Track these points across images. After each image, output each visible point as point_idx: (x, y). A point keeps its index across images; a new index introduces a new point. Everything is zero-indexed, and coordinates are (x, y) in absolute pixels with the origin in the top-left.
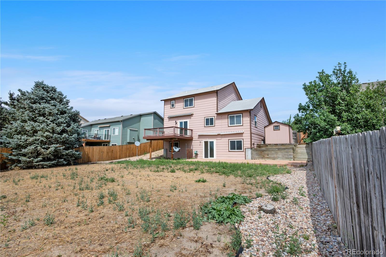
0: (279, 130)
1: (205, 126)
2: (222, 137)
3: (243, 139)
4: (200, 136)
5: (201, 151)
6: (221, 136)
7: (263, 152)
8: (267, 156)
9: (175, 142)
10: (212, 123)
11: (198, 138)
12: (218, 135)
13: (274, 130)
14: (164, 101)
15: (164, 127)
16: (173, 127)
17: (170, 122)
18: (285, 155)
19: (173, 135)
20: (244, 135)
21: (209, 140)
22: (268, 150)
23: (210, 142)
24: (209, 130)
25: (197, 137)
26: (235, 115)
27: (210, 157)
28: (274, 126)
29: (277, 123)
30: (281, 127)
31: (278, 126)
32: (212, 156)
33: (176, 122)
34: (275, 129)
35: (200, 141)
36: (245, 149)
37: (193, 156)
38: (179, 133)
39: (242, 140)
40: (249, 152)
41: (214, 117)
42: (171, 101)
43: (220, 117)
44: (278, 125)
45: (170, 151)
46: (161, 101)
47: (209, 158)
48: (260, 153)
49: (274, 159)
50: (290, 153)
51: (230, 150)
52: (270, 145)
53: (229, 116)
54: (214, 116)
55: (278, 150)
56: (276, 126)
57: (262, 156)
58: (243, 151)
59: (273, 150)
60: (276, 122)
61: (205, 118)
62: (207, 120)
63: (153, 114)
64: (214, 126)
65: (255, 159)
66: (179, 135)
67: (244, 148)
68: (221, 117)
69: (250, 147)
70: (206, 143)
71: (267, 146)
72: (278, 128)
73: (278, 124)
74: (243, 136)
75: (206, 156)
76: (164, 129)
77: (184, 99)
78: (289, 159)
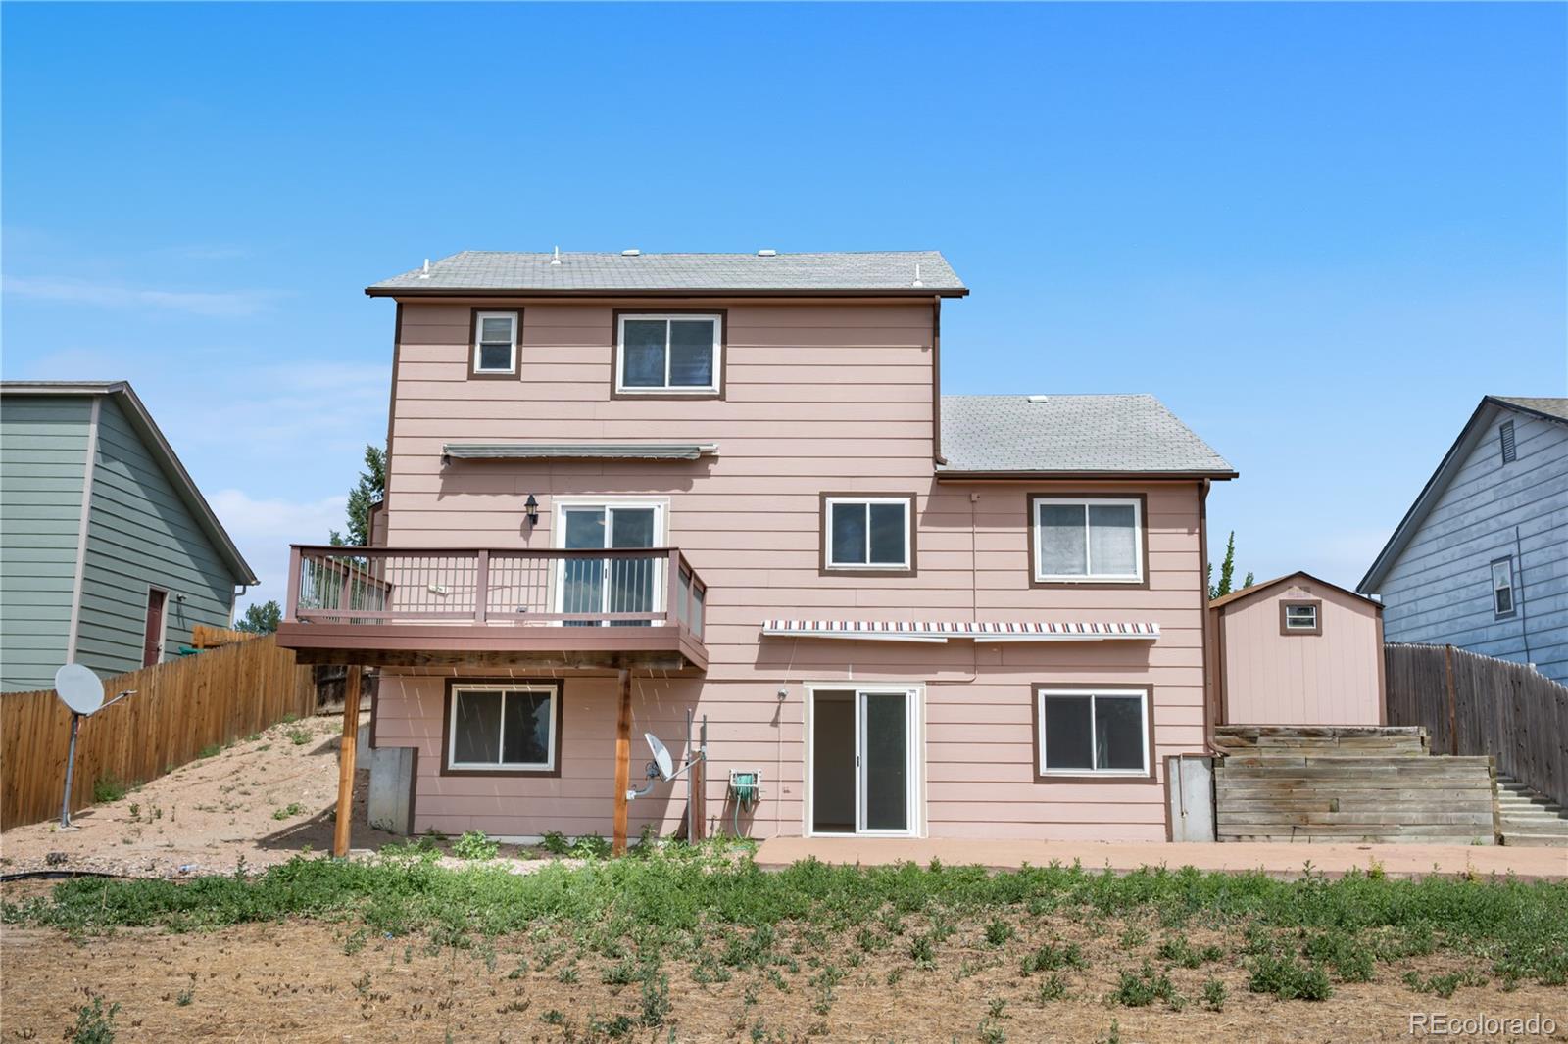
0: (1318, 633)
1: (829, 563)
2: (975, 668)
3: (1150, 688)
4: (778, 649)
5: (787, 772)
6: (967, 657)
7: (1298, 783)
8: (1328, 816)
9: (515, 688)
10: (889, 547)
11: (759, 665)
12: (956, 644)
13: (1284, 632)
14: (391, 303)
15: (390, 545)
16: (473, 552)
17: (450, 501)
18: (1444, 810)
19: (469, 623)
20: (1154, 656)
21: (864, 685)
22: (1335, 773)
23: (874, 700)
24: (863, 597)
25: (753, 653)
26: (1087, 502)
27: (871, 826)
28: (1283, 604)
29: (1306, 584)
30: (1332, 612)
31: (1305, 608)
32: (889, 811)
33: (531, 503)
34: (1295, 622)
35: (784, 688)
36: (1167, 759)
37: (708, 815)
38: (559, 609)
39: (1143, 693)
40: (1196, 781)
41: (906, 502)
42: (475, 310)
43: (958, 502)
44: (1312, 597)
45: (445, 772)
46: (373, 292)
47: (863, 832)
48: (1276, 793)
49: (1375, 832)
50: (1473, 795)
51: (1043, 770)
52: (1270, 732)
53: (1038, 503)
54: (913, 496)
55: (1401, 772)
56: (1296, 608)
57: (1294, 818)
58: (1152, 780)
59: (1367, 776)
60: (1301, 575)
61: (831, 501)
62: (847, 517)
63: (95, 408)
64: (913, 573)
65: (1238, 838)
66: (559, 624)
67: (1160, 753)
68: (968, 508)
69: (1200, 750)
70: (833, 711)
71: (1254, 740)
72: (1311, 622)
73: (1307, 590)
74: (1145, 667)
75: (833, 814)
76: (389, 561)
77: (617, 312)
78: (1467, 834)
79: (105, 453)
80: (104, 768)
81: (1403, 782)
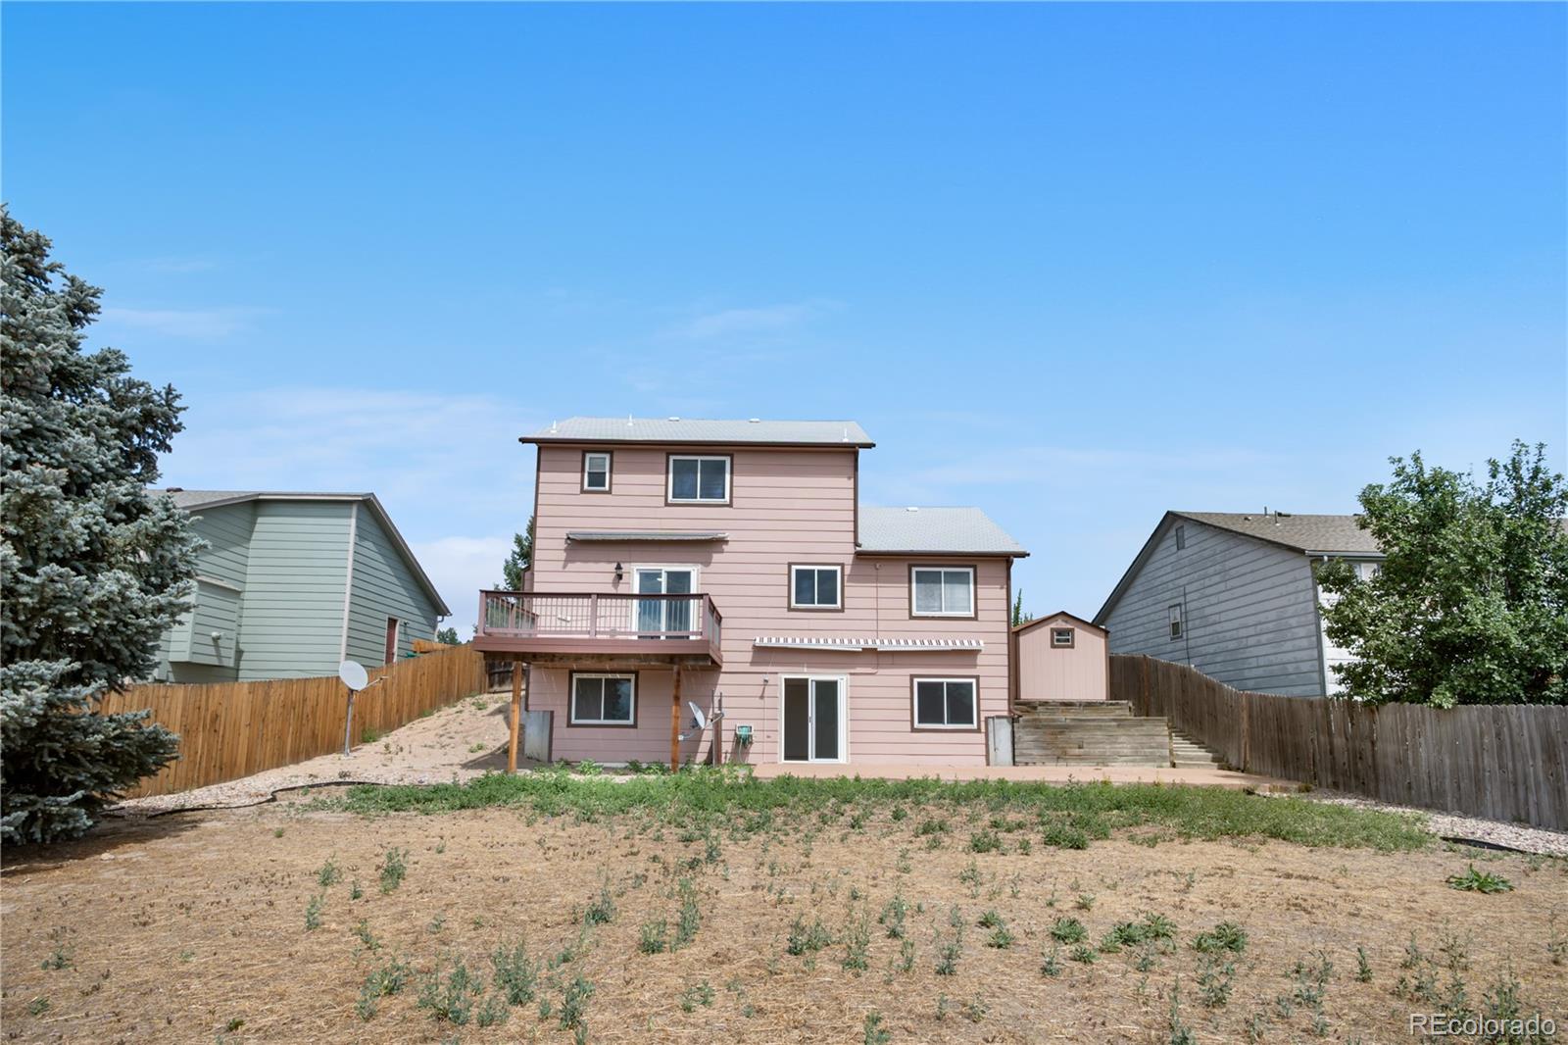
0: (1072, 647)
1: (793, 604)
2: (878, 666)
3: (977, 678)
4: (765, 654)
5: (767, 725)
6: (873, 659)
7: (1061, 733)
8: (1077, 751)
9: (610, 676)
10: (828, 596)
11: (753, 663)
12: (866, 651)
13: (1053, 646)
14: (534, 447)
15: (536, 590)
16: (588, 595)
17: (570, 566)
18: (1143, 748)
19: (587, 636)
20: (980, 659)
21: (813, 675)
22: (1082, 726)
23: (819, 684)
24: (813, 624)
25: (749, 657)
26: (943, 570)
27: (817, 757)
28: (1052, 630)
29: (1066, 618)
30: (1081, 635)
31: (1065, 633)
32: (828, 748)
33: (619, 567)
34: (1058, 640)
35: (767, 677)
36: (987, 718)
37: (723, 751)
38: (635, 627)
39: (974, 681)
40: (1003, 731)
41: (838, 568)
42: (584, 452)
43: (868, 569)
44: (1069, 626)
45: (569, 725)
46: (523, 441)
47: (812, 760)
48: (1048, 738)
49: (1103, 760)
50: (1159, 739)
51: (917, 725)
52: (1045, 703)
53: (914, 570)
54: (842, 565)
55: (1118, 726)
56: (1060, 632)
57: (1058, 752)
58: (978, 730)
59: (1100, 728)
60: (1063, 613)
61: (794, 568)
62: (804, 577)
63: (354, 510)
64: (842, 610)
65: (1027, 764)
66: (635, 638)
67: (983, 715)
68: (874, 572)
69: (1006, 714)
70: (795, 691)
71: (1035, 708)
72: (1068, 640)
73: (1066, 622)
74: (975, 666)
75: (795, 749)
76: (537, 601)
77: (668, 454)
78: (1155, 761)
79: (361, 535)
80: (367, 721)
81: (1121, 731)
